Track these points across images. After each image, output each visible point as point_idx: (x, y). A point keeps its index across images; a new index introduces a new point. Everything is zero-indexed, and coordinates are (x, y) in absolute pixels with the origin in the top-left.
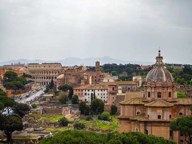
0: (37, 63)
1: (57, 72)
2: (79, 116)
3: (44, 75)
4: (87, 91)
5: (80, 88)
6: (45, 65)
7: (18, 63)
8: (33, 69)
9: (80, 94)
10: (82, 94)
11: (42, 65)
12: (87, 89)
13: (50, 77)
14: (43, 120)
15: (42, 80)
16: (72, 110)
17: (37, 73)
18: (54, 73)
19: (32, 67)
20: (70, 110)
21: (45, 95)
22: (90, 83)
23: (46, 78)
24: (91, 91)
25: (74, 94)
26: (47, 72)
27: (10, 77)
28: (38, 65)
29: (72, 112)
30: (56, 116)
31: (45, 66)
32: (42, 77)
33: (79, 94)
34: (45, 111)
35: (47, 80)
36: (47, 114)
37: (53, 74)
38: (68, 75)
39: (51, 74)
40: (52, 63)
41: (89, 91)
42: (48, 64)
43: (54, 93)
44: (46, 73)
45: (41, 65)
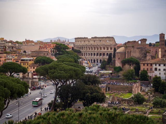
0: (86, 37)
1: (109, 47)
2: (153, 94)
3: (94, 51)
4: (158, 65)
5: (149, 62)
6: (95, 39)
7: (58, 40)
8: (81, 45)
9: (149, 69)
10: (151, 69)
11: (92, 39)
12: (158, 64)
13: (101, 54)
14: (111, 97)
15: (91, 57)
16: (143, 88)
17: (86, 49)
18: (106, 49)
19: (79, 42)
20: (140, 87)
21: (102, 72)
22: (160, 56)
23: (96, 54)
24: (162, 65)
25: (141, 70)
26: (98, 48)
27: (61, 50)
28: (87, 40)
29: (142, 90)
30: (123, 94)
31: (94, 41)
32: (92, 54)
33: (147, 69)
34: (109, 88)
35: (97, 57)
36: (112, 91)
37: (104, 50)
38: (131, 47)
39: (103, 50)
40: (104, 38)
41: (160, 65)
42: (99, 38)
43: (113, 69)
44: (96, 49)
45: (90, 39)
